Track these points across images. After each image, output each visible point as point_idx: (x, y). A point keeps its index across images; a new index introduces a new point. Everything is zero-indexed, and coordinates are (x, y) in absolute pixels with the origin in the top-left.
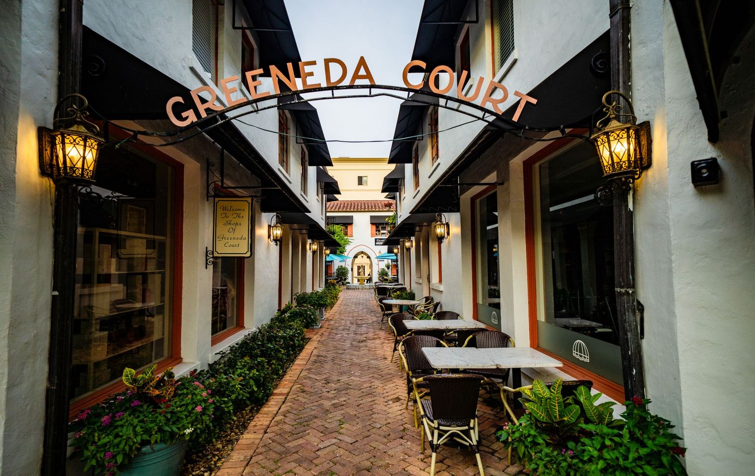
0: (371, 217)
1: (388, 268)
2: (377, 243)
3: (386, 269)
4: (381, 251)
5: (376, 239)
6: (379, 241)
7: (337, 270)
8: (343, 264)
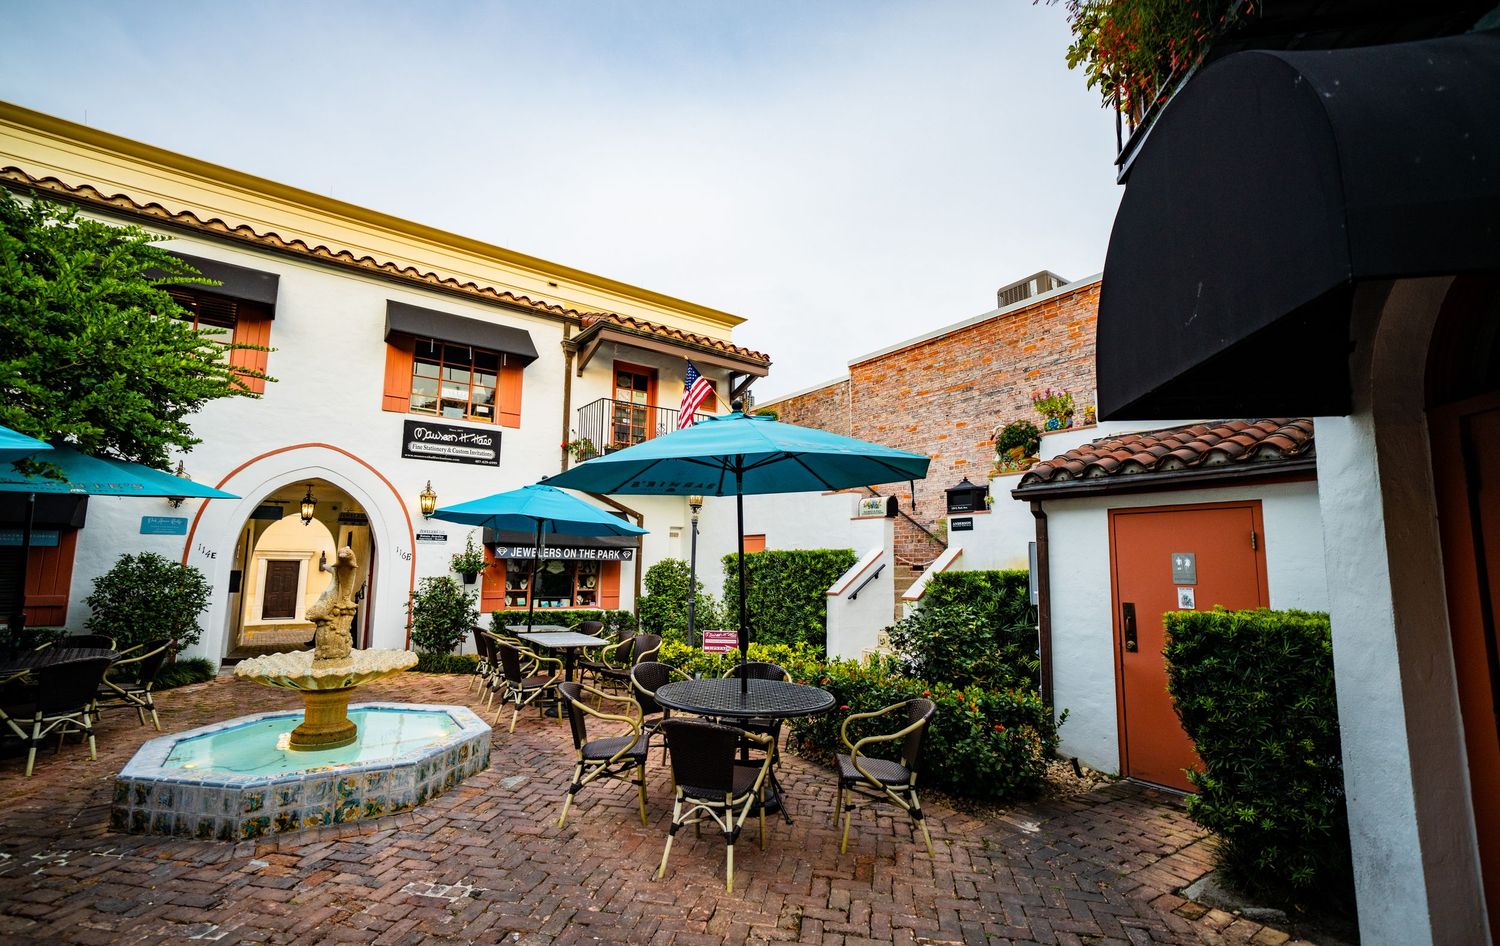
0: (393, 307)
1: (470, 578)
2: (414, 447)
3: (456, 579)
4: (434, 489)
5: (409, 427)
6: (429, 435)
7: (103, 584)
8: (168, 549)
